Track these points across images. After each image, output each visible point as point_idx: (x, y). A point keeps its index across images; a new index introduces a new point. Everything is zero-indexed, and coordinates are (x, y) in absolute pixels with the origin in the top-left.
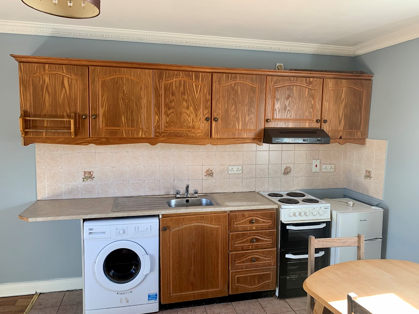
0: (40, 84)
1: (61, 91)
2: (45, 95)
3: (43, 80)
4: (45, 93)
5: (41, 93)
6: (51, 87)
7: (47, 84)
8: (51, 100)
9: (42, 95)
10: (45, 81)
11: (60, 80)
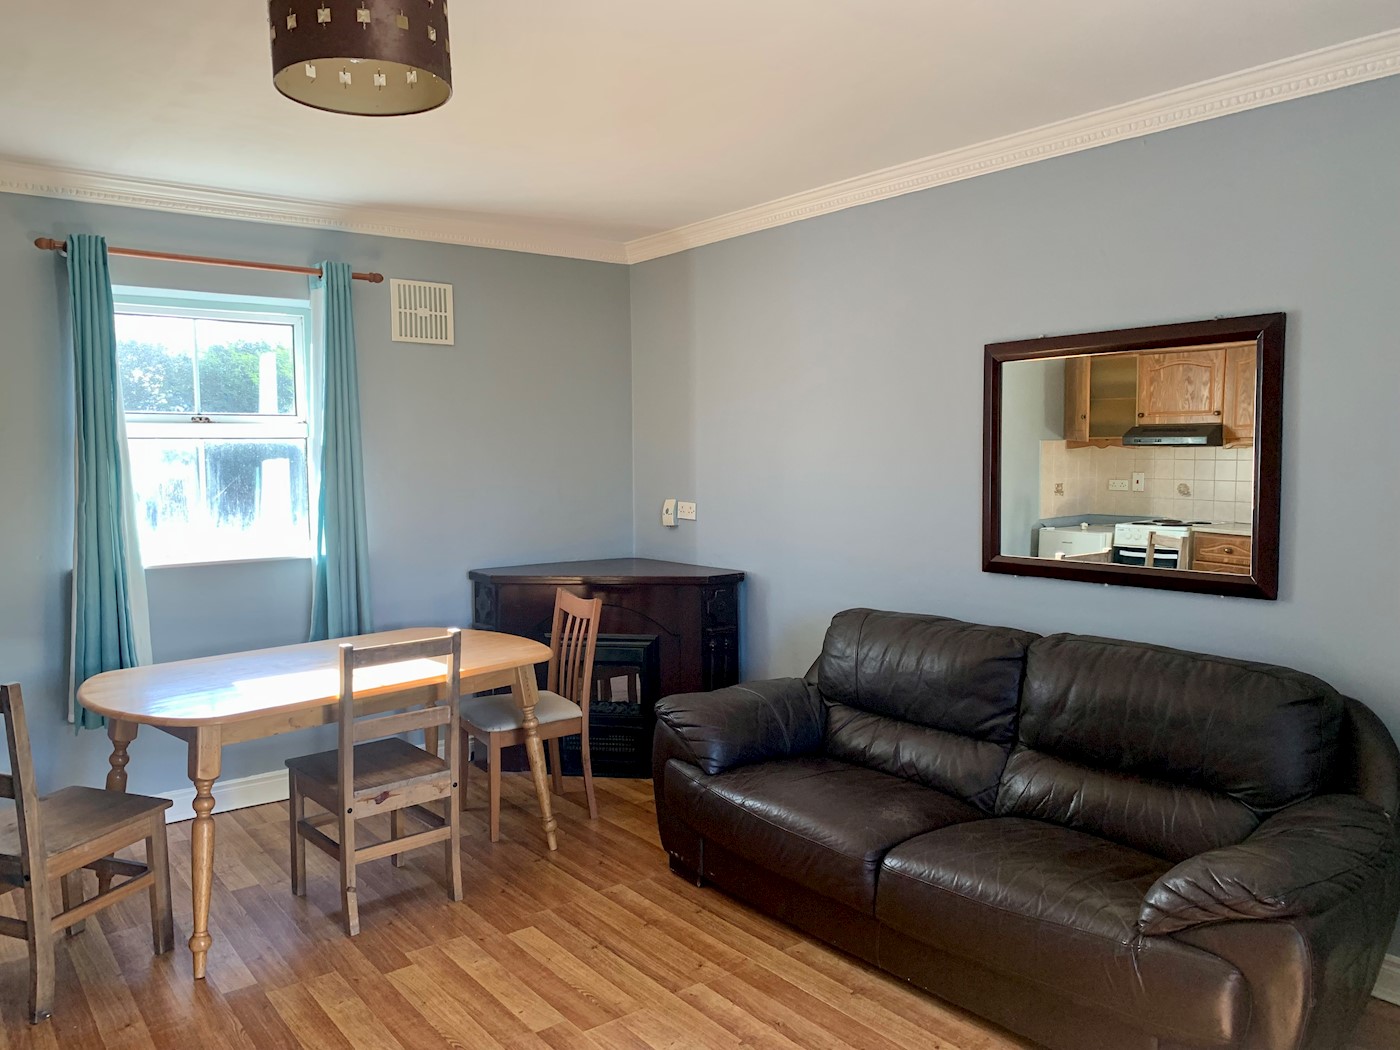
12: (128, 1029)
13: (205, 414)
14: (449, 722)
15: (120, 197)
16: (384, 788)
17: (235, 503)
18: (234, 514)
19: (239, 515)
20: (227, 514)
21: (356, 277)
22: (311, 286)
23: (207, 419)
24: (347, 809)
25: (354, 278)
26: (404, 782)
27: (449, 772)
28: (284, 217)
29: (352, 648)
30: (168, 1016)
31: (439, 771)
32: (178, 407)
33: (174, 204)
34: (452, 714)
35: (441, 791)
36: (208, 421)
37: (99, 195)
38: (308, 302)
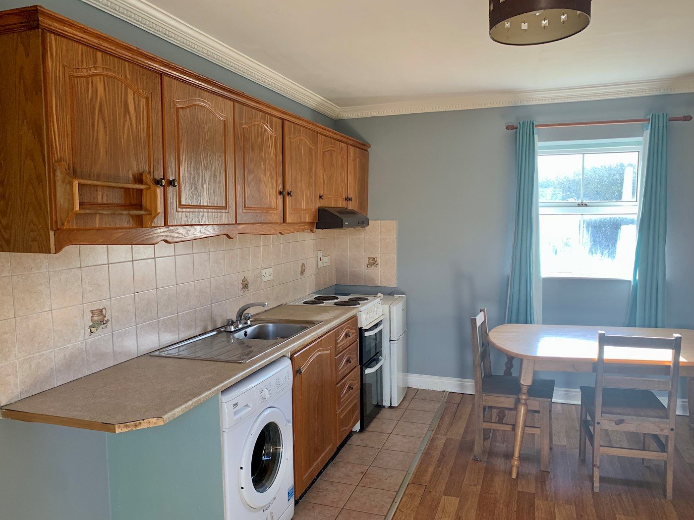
0: (88, 97)
1: (125, 121)
2: (98, 126)
3: (94, 89)
4: (98, 121)
5: (91, 119)
6: (107, 108)
7: (101, 99)
8: (107, 140)
9: (93, 126)
10: (97, 91)
11: (121, 95)
12: (474, 486)
13: (585, 202)
14: (670, 390)
15: (545, 100)
16: (621, 417)
17: (597, 248)
18: (596, 254)
19: (599, 254)
20: (592, 253)
21: (670, 120)
22: (645, 129)
23: (586, 204)
24: (596, 422)
25: (669, 121)
26: (635, 418)
27: (668, 420)
28: (631, 93)
29: (605, 334)
30: (491, 489)
31: (661, 417)
32: (571, 199)
33: (571, 98)
34: (672, 386)
35: (661, 430)
36: (586, 205)
37: (536, 100)
38: (642, 138)
